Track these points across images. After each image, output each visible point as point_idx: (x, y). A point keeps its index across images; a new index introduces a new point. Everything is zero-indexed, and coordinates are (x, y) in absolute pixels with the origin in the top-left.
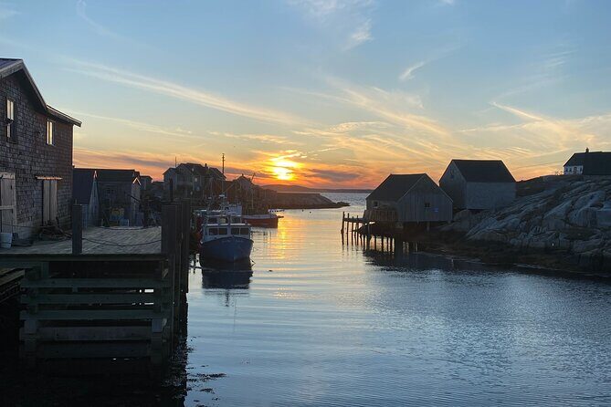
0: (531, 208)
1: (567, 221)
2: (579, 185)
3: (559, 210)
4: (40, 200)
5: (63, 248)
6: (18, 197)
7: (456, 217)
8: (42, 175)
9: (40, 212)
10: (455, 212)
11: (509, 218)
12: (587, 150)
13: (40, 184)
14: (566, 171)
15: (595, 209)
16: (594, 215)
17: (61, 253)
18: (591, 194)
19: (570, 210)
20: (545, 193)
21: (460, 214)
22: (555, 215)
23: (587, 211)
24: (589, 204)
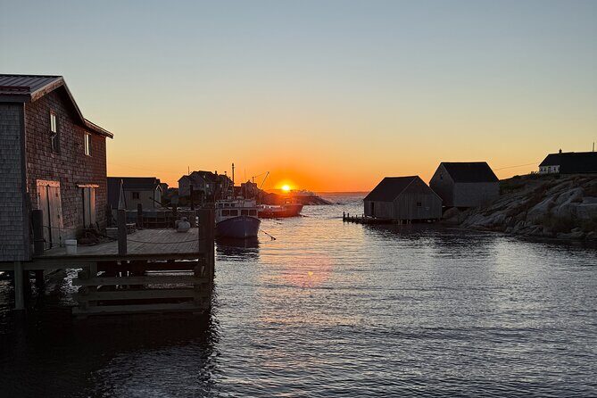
0: (515, 204)
1: (550, 215)
2: (560, 183)
3: (542, 206)
4: (81, 206)
5: (109, 249)
6: (63, 204)
7: (445, 214)
8: (81, 183)
9: (82, 217)
10: (444, 210)
11: (495, 214)
12: (560, 151)
13: (80, 192)
14: (541, 170)
15: (575, 204)
16: (575, 209)
17: (107, 254)
18: (571, 191)
19: (551, 206)
20: (527, 191)
21: (448, 211)
22: (538, 210)
23: (568, 206)
24: (570, 200)
